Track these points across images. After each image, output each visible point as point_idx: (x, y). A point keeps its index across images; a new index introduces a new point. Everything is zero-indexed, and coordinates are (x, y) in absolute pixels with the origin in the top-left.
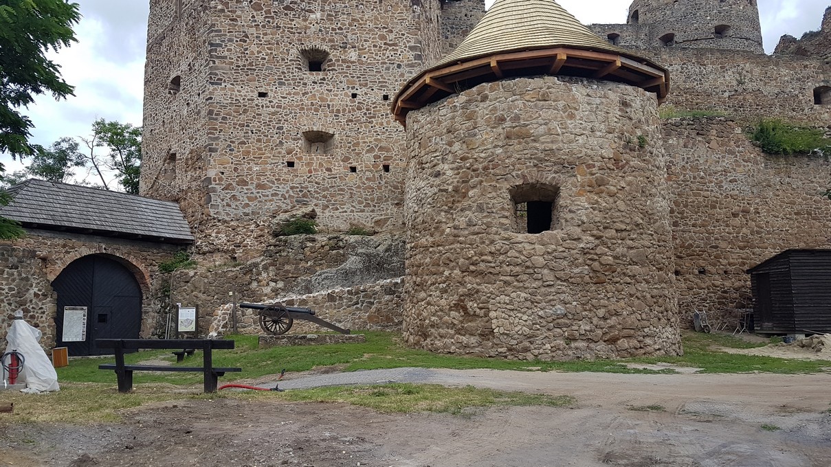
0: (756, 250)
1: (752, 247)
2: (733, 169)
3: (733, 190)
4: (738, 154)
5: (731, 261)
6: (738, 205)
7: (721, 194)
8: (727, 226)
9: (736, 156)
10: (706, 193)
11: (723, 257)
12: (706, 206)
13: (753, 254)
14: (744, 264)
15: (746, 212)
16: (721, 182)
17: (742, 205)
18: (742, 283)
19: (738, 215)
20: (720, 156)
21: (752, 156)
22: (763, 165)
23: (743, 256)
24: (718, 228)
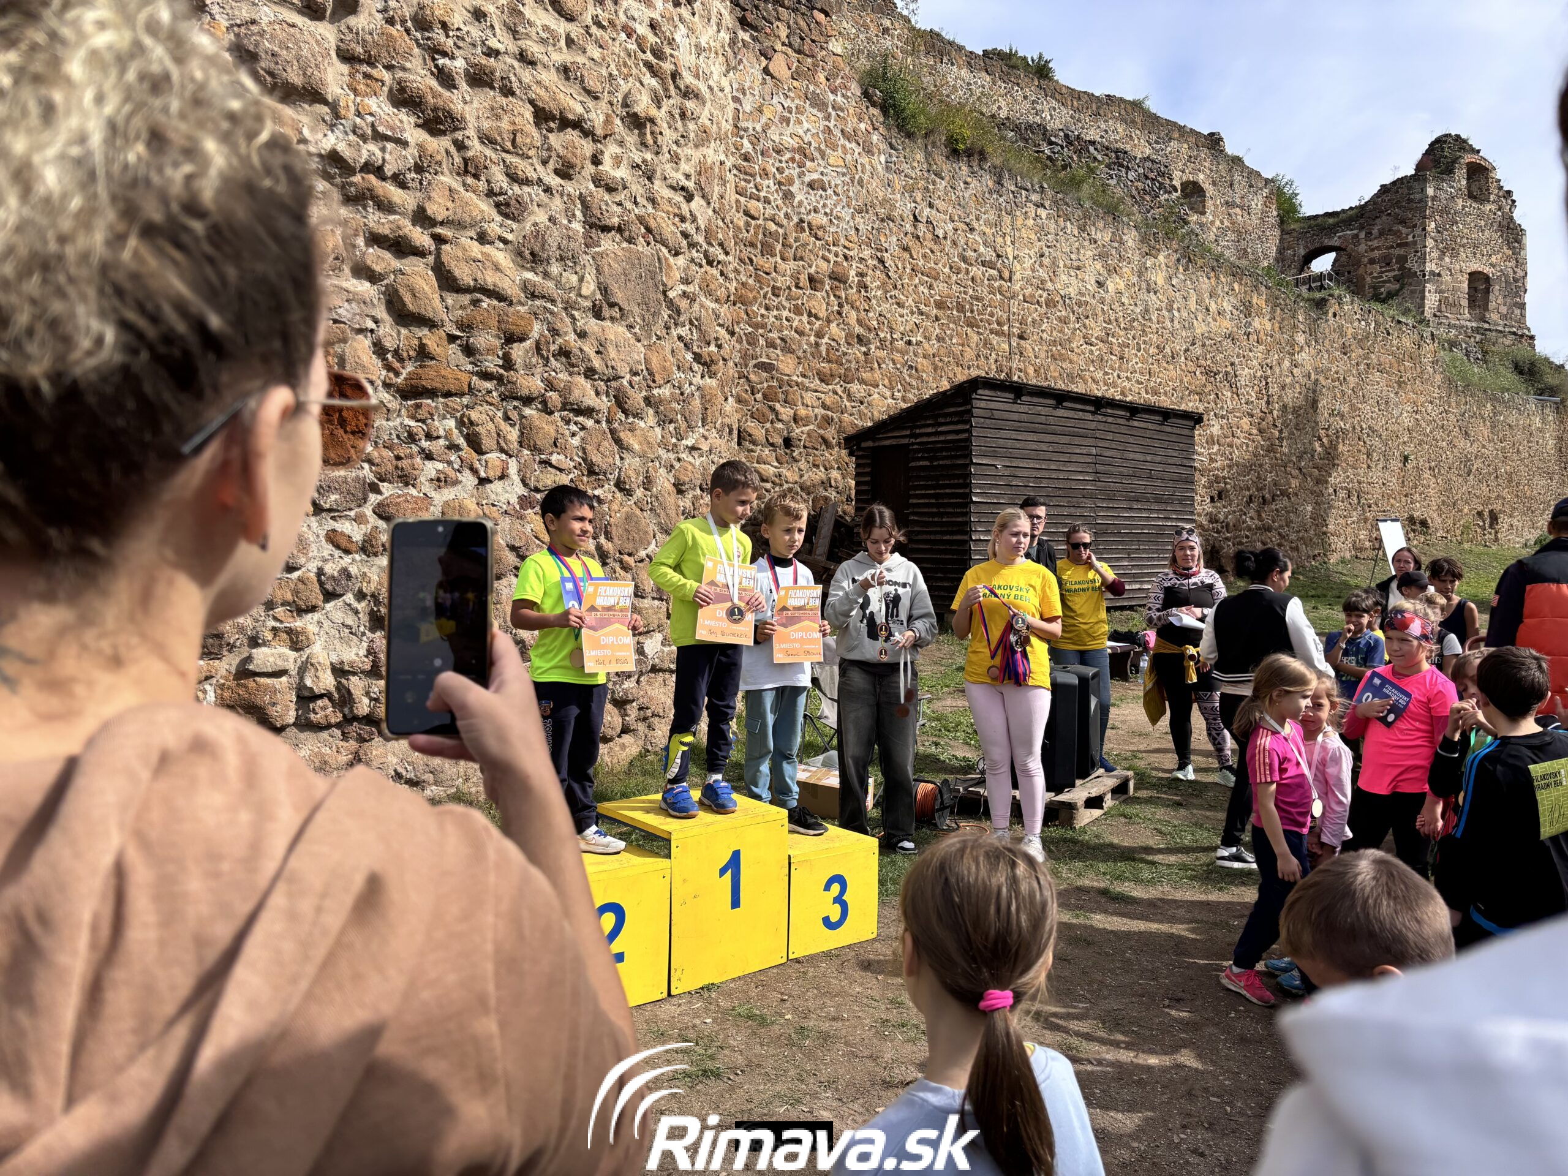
0: (855, 387)
1: (847, 379)
2: (819, 149)
3: (815, 211)
4: (833, 113)
5: (802, 412)
6: (824, 258)
7: (787, 216)
8: (798, 311)
9: (828, 118)
10: (754, 206)
11: (781, 397)
12: (752, 245)
13: (849, 395)
14: (828, 421)
15: (838, 278)
16: (791, 182)
17: (831, 257)
18: (820, 475)
19: (822, 283)
20: (793, 106)
21: (862, 126)
22: (883, 159)
23: (828, 402)
24: (775, 313)
